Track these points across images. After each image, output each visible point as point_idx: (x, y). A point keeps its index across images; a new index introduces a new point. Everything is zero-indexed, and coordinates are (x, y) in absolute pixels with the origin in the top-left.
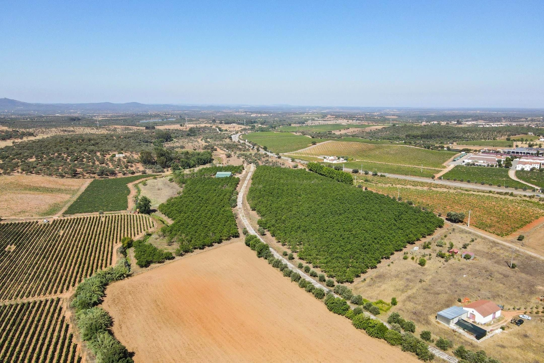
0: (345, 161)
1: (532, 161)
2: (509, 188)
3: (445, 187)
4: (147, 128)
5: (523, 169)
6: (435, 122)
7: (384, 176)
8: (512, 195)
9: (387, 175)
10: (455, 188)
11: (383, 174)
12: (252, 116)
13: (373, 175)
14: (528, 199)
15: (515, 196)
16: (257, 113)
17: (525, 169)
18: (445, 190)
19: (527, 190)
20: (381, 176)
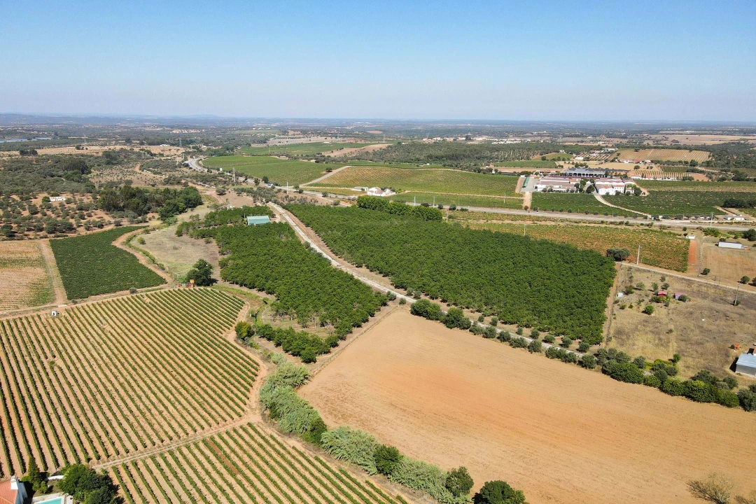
0: (394, 193)
1: (608, 183)
2: (618, 217)
3: (550, 219)
4: (23, 153)
5: (608, 194)
6: (439, 139)
7: (466, 210)
8: (627, 224)
9: (470, 209)
10: (562, 221)
11: (464, 208)
12: (174, 132)
13: (450, 209)
14: (647, 228)
15: (632, 225)
16: (179, 127)
17: (610, 194)
18: (553, 223)
19: (638, 218)
20: (462, 210)
